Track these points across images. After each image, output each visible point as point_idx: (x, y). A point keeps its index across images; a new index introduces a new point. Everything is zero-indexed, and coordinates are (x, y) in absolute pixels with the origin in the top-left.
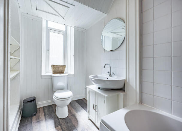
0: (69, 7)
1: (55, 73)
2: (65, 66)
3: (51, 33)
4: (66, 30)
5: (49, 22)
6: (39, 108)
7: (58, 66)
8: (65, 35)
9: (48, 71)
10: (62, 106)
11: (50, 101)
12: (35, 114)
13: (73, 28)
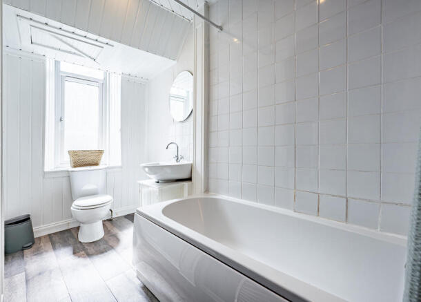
0: (102, 47)
1: (76, 165)
2: (101, 152)
3: (67, 84)
4: (105, 79)
5: (62, 63)
6: (40, 238)
7: (84, 151)
8: (104, 87)
9: (61, 164)
10: (90, 221)
11: (65, 221)
12: (29, 245)
13: (120, 77)
